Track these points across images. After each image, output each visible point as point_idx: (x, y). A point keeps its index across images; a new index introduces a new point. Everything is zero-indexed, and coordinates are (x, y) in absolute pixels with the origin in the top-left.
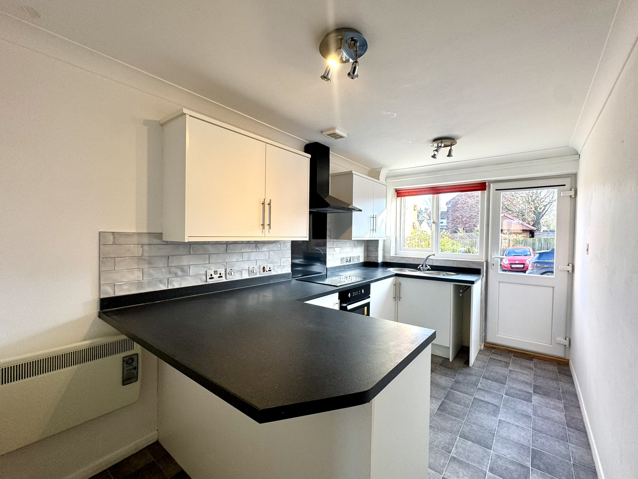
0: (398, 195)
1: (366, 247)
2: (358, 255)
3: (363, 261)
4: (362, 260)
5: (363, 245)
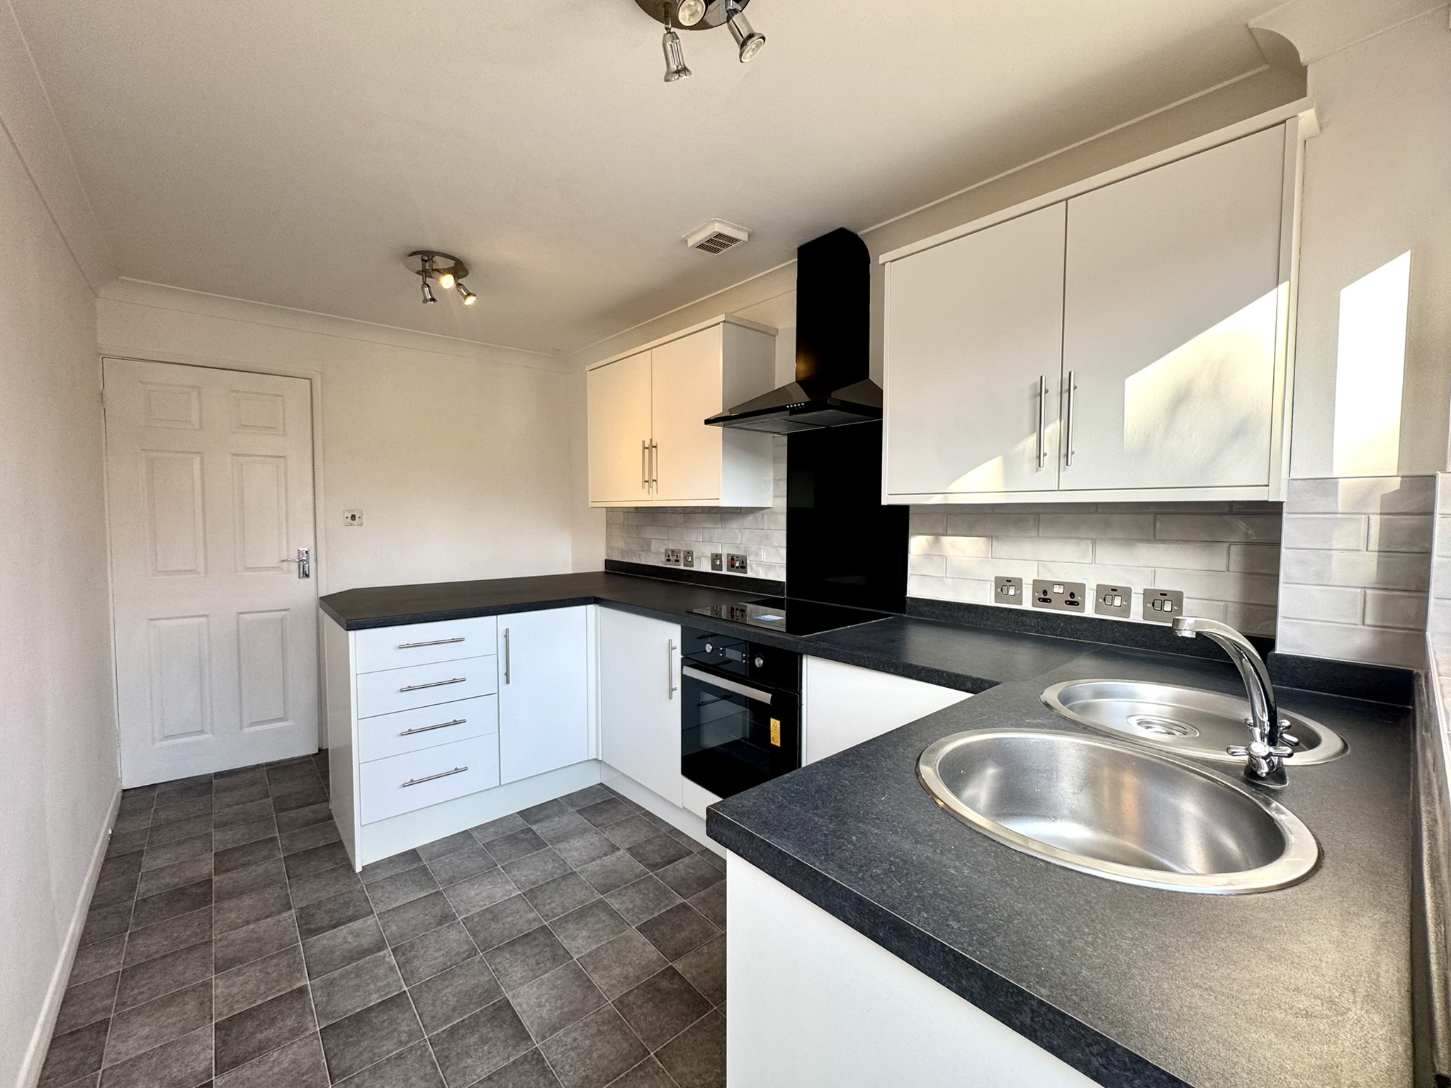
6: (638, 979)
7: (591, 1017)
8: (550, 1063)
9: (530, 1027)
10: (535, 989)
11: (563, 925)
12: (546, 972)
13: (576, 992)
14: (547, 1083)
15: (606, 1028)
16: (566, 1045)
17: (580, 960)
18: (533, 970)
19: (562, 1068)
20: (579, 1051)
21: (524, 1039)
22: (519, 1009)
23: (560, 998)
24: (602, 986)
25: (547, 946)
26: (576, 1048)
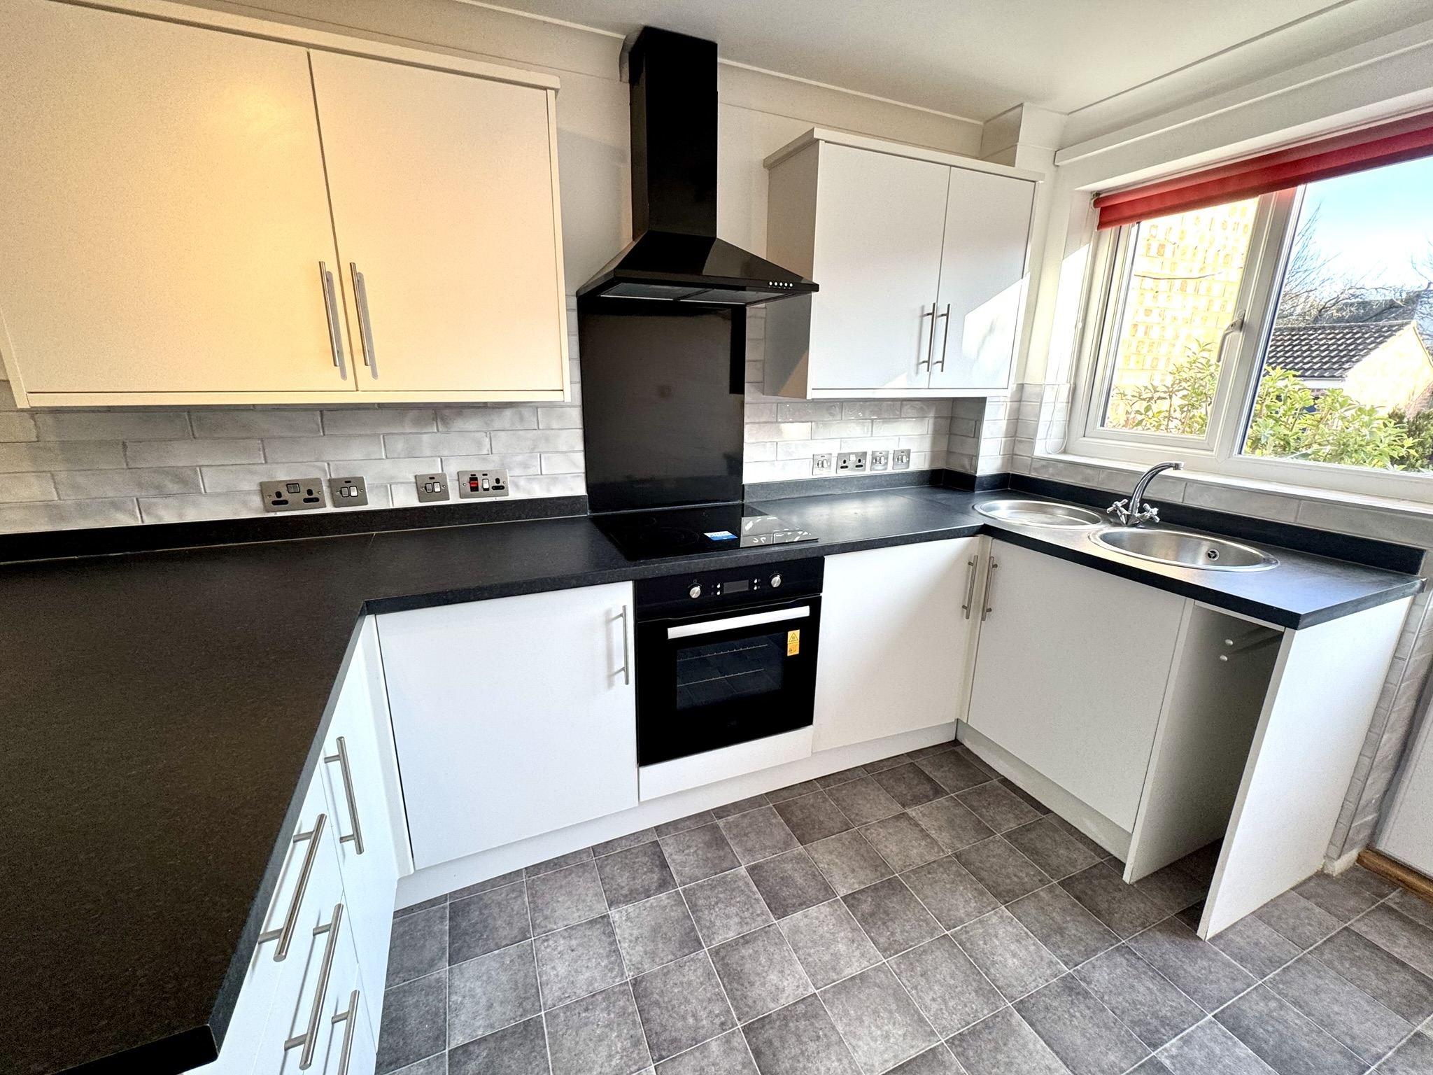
0: (1105, 219)
1: (945, 423)
2: (904, 447)
3: (925, 466)
4: (919, 462)
5: (932, 414)
6: (856, 929)
7: (905, 981)
8: (963, 1027)
9: (918, 1050)
10: (860, 1043)
11: (750, 1002)
12: (833, 1028)
13: (870, 995)
14: (987, 1031)
15: (919, 969)
16: (941, 1009)
17: (819, 986)
18: (828, 1046)
19: (969, 1015)
20: (947, 997)
21: (935, 1056)
22: (892, 1063)
23: (875, 1012)
24: (863, 966)
25: (786, 1025)
26: (944, 1000)
